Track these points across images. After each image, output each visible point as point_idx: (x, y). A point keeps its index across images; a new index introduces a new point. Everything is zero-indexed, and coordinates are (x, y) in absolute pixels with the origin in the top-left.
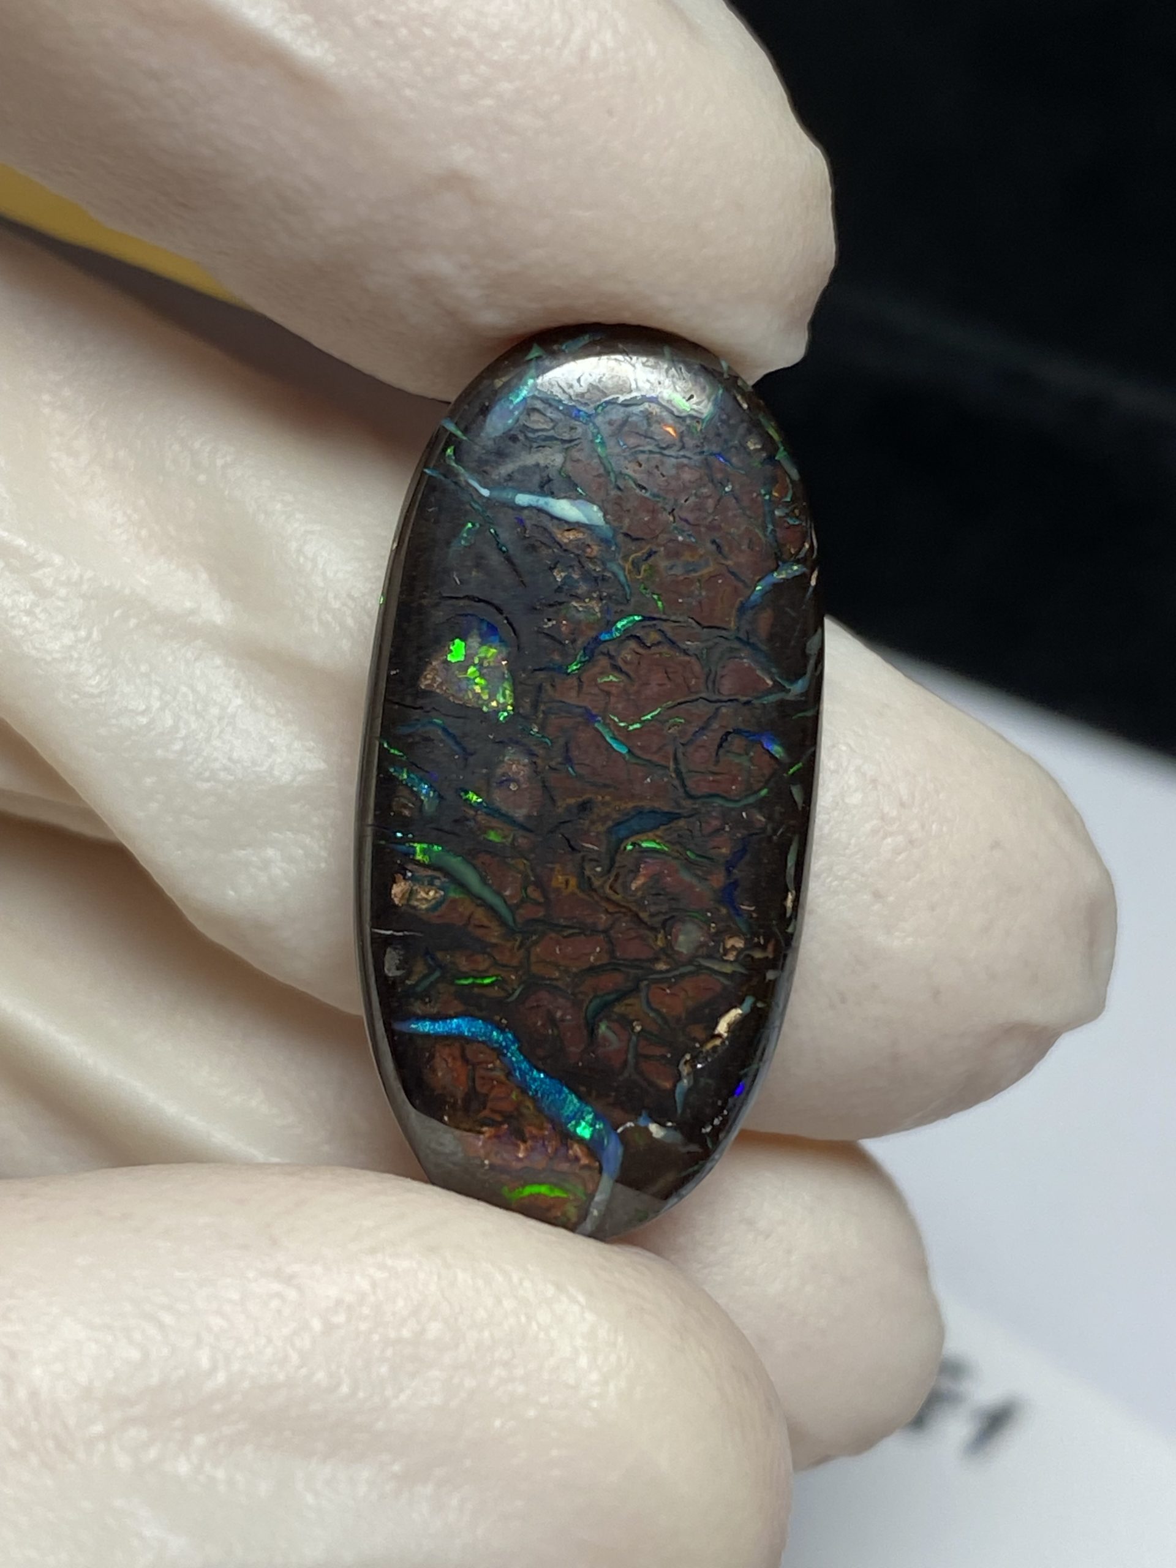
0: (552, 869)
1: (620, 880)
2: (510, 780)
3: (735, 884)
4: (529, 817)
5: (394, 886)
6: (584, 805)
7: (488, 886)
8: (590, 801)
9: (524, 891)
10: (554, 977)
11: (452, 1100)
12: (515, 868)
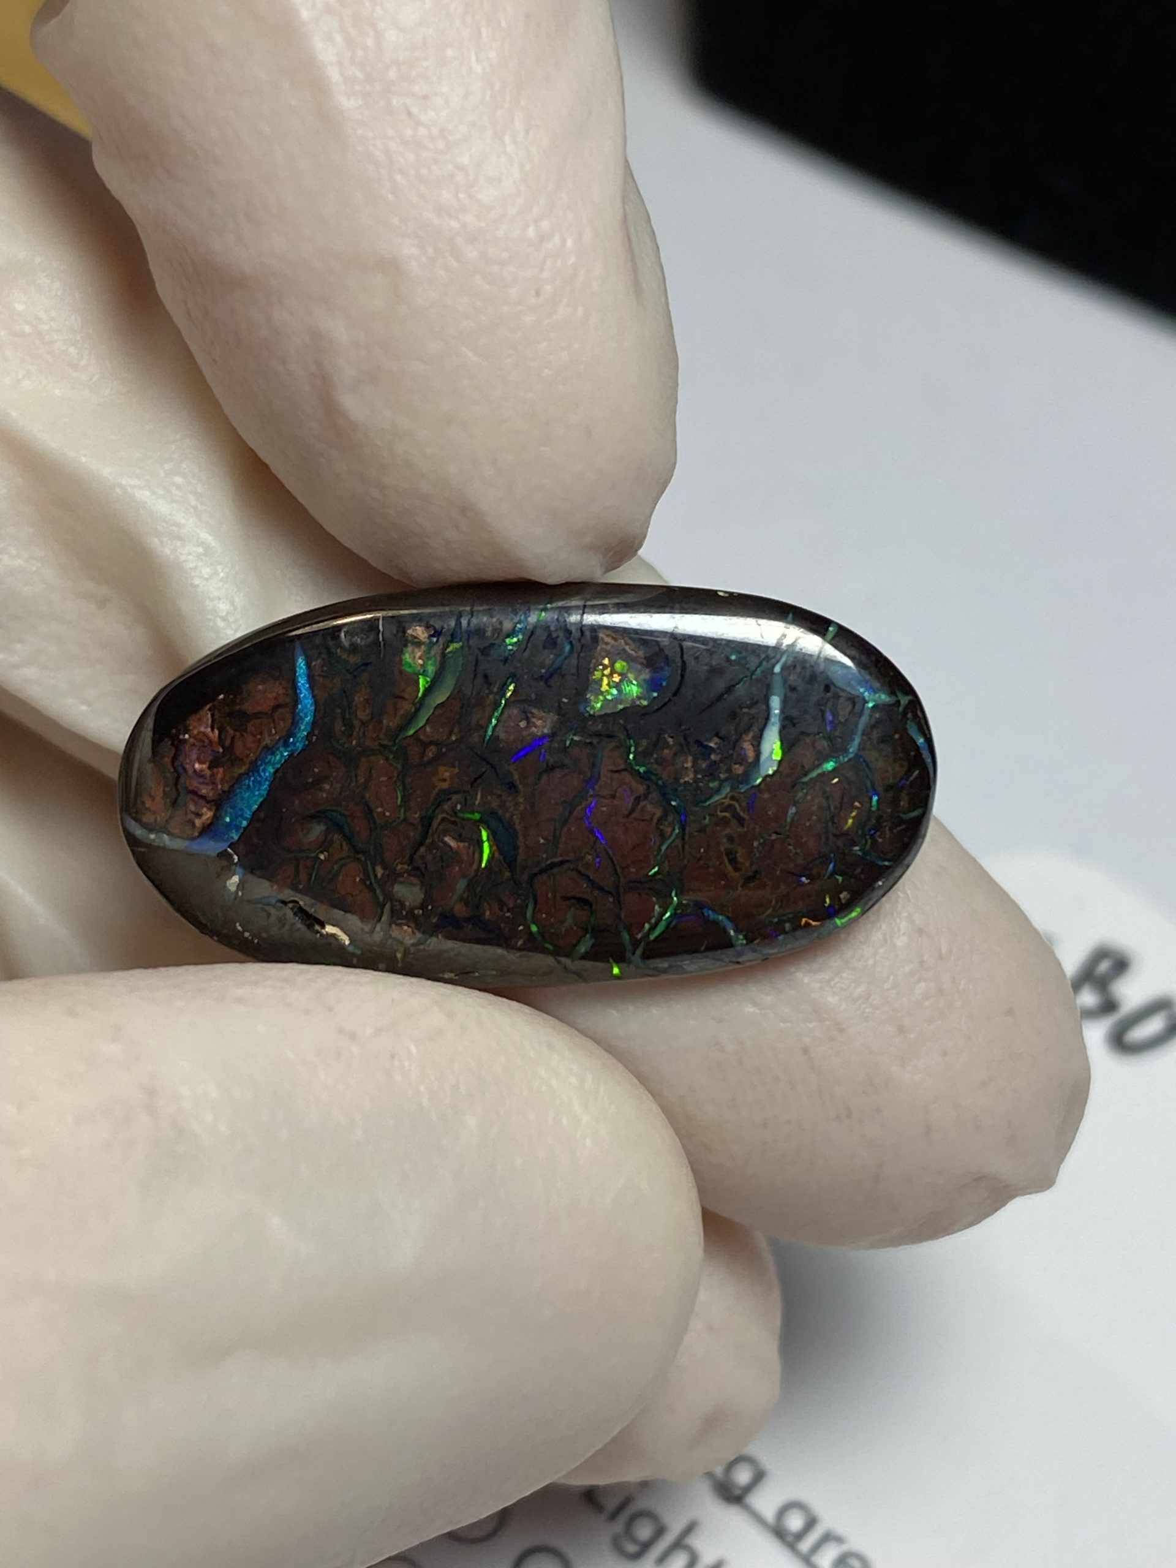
0: (454, 767)
1: (451, 826)
2: (528, 720)
4: (497, 740)
5: (423, 627)
6: (512, 787)
7: (432, 711)
8: (517, 791)
9: (431, 743)
10: (359, 778)
11: (238, 701)
12: (451, 733)
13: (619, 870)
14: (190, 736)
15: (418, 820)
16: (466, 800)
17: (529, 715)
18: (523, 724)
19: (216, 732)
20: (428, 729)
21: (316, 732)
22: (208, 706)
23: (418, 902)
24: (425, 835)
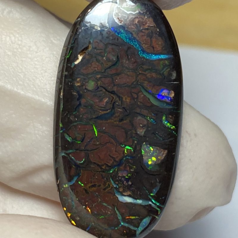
0: (130, 102)
1: (111, 100)
2: (142, 127)
3: (78, 99)
4: (137, 117)
5: (173, 96)
6: (121, 120)
7: (148, 97)
8: (120, 122)
9: (138, 96)
10: (129, 72)
11: (157, 35)
12: (141, 102)
13: (92, 151)
14: (146, 18)
15: (114, 90)
16: (119, 105)
17: (144, 127)
18: (141, 125)
19: (147, 27)
20: (142, 96)
21: (144, 60)
22: (155, 25)
23: (87, 87)
24: (109, 92)
